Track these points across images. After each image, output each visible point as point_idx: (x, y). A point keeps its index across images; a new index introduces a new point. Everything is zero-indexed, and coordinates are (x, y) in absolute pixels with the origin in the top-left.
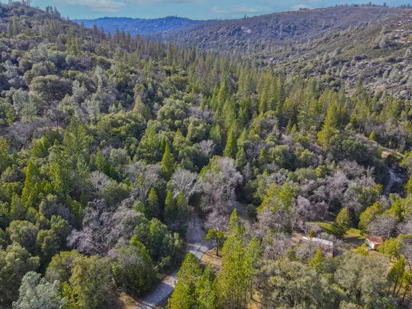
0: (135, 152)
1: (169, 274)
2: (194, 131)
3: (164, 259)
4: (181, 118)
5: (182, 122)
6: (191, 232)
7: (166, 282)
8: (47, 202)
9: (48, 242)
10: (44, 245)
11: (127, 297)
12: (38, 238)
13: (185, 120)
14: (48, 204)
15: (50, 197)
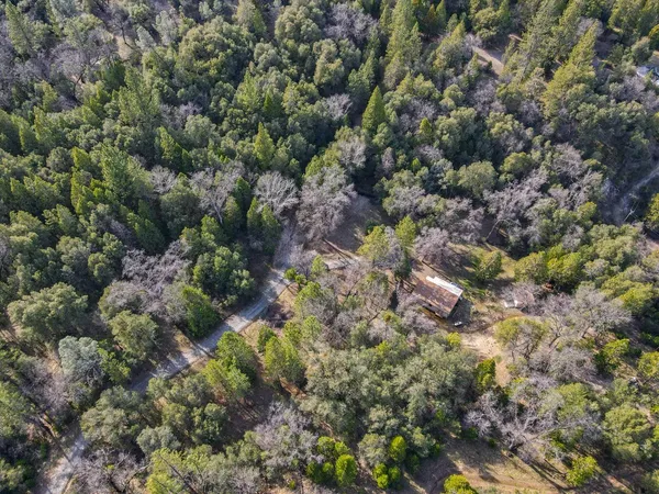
0: (225, 115)
1: (235, 313)
2: (324, 70)
3: (229, 297)
4: (310, 41)
5: (311, 49)
6: (282, 249)
7: (229, 323)
8: (97, 214)
9: (100, 269)
10: (96, 273)
11: (183, 336)
12: (89, 263)
13: (316, 44)
14: (100, 217)
15: (101, 208)
